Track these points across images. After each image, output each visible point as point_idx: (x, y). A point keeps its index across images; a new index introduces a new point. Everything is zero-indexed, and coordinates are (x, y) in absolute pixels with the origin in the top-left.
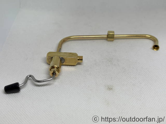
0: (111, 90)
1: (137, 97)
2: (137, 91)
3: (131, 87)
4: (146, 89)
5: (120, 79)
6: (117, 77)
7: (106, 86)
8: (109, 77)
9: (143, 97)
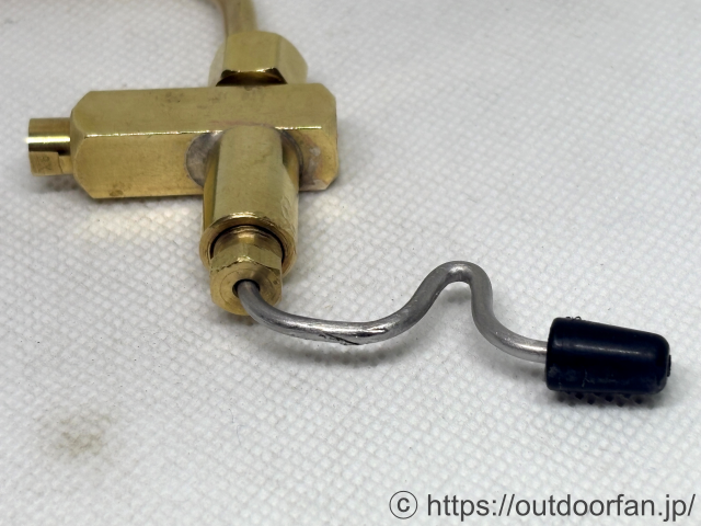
0: (88, 453)
1: (301, 482)
2: (311, 429)
3: (270, 407)
4: (393, 410)
5: (192, 350)
6: (162, 336)
7: (46, 426)
8: (92, 345)
9: (358, 480)
